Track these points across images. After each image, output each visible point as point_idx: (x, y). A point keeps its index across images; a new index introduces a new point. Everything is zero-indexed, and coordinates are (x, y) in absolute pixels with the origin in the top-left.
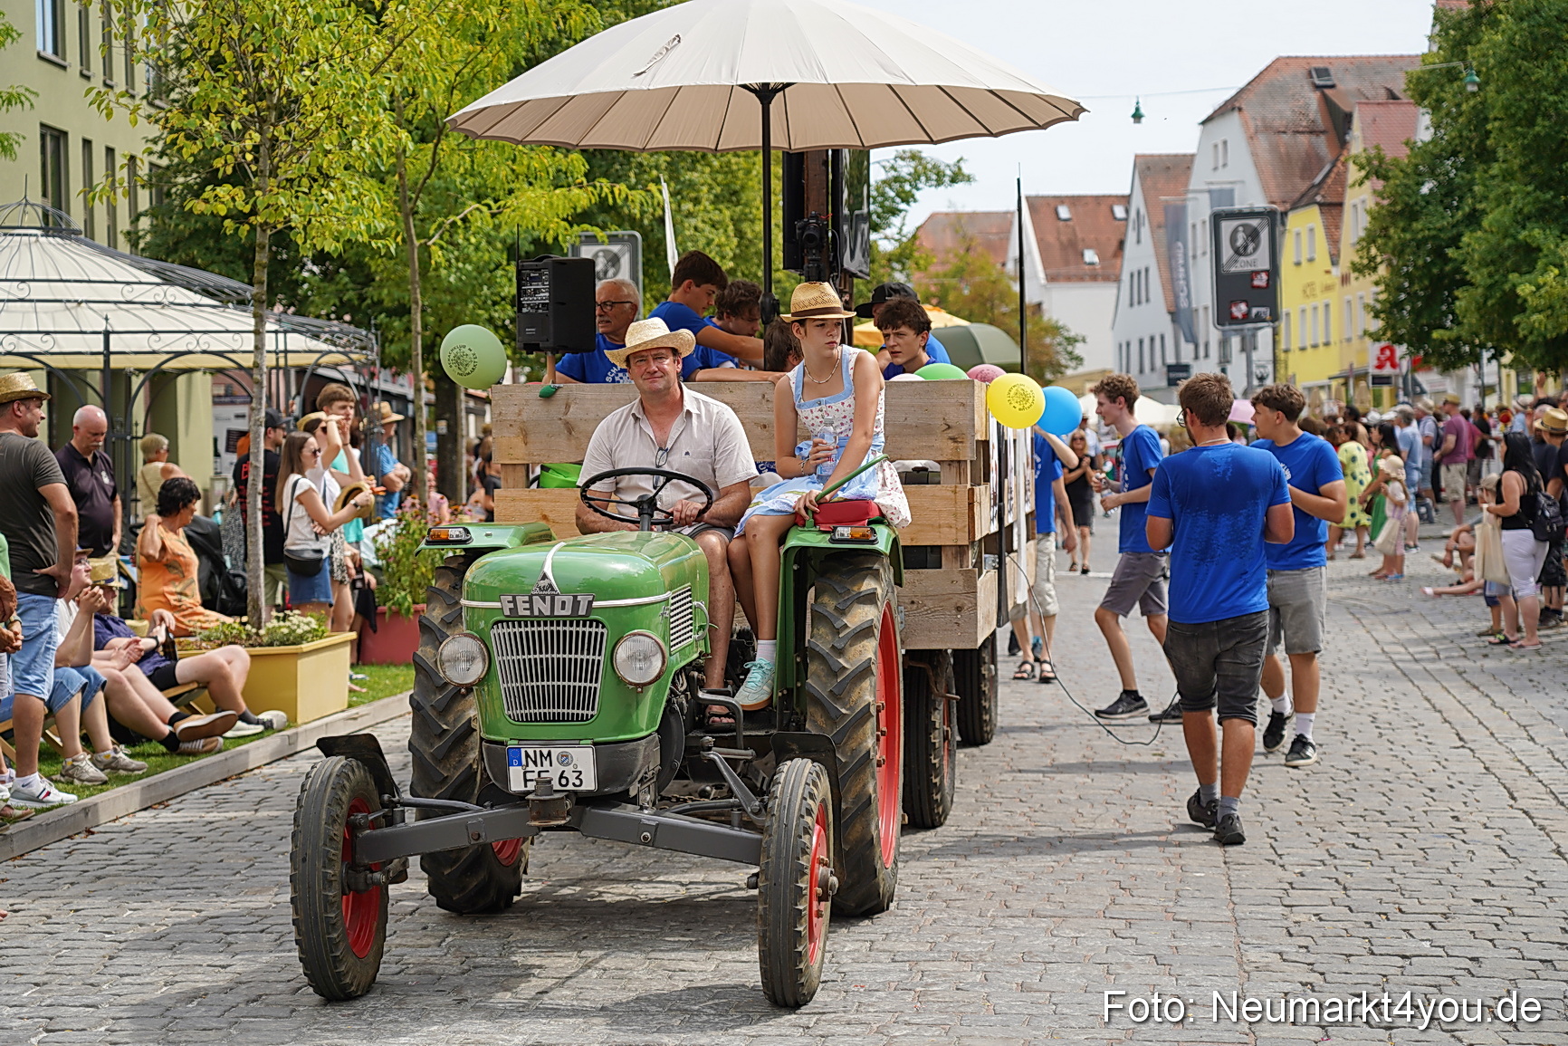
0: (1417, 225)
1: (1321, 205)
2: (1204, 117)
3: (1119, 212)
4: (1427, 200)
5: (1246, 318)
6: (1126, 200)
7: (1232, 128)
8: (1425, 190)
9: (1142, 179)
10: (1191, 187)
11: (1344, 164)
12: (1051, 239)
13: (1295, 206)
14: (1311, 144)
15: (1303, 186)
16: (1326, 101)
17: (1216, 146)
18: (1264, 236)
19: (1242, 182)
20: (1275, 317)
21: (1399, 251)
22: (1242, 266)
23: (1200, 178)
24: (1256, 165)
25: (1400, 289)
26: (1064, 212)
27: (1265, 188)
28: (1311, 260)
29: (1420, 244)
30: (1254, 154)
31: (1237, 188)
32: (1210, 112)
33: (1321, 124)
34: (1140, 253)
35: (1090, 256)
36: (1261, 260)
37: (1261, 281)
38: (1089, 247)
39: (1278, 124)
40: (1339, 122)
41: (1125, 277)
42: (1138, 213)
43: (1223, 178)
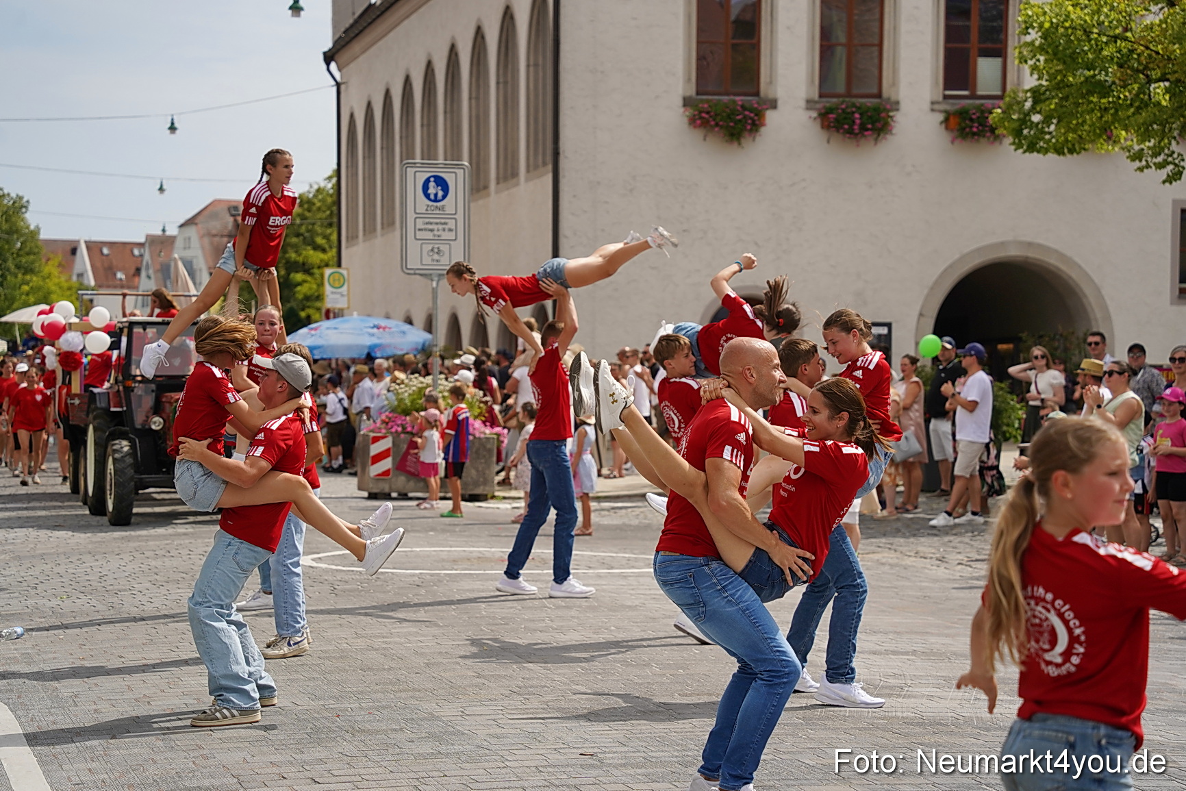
2: (179, 224)
7: (192, 232)
12: (98, 264)
17: (185, 239)
19: (196, 257)
26: (105, 251)
27: (207, 262)
31: (195, 261)
32: (182, 221)
35: (120, 275)
38: (120, 270)
39: (214, 232)
42: (147, 263)
43: (188, 254)
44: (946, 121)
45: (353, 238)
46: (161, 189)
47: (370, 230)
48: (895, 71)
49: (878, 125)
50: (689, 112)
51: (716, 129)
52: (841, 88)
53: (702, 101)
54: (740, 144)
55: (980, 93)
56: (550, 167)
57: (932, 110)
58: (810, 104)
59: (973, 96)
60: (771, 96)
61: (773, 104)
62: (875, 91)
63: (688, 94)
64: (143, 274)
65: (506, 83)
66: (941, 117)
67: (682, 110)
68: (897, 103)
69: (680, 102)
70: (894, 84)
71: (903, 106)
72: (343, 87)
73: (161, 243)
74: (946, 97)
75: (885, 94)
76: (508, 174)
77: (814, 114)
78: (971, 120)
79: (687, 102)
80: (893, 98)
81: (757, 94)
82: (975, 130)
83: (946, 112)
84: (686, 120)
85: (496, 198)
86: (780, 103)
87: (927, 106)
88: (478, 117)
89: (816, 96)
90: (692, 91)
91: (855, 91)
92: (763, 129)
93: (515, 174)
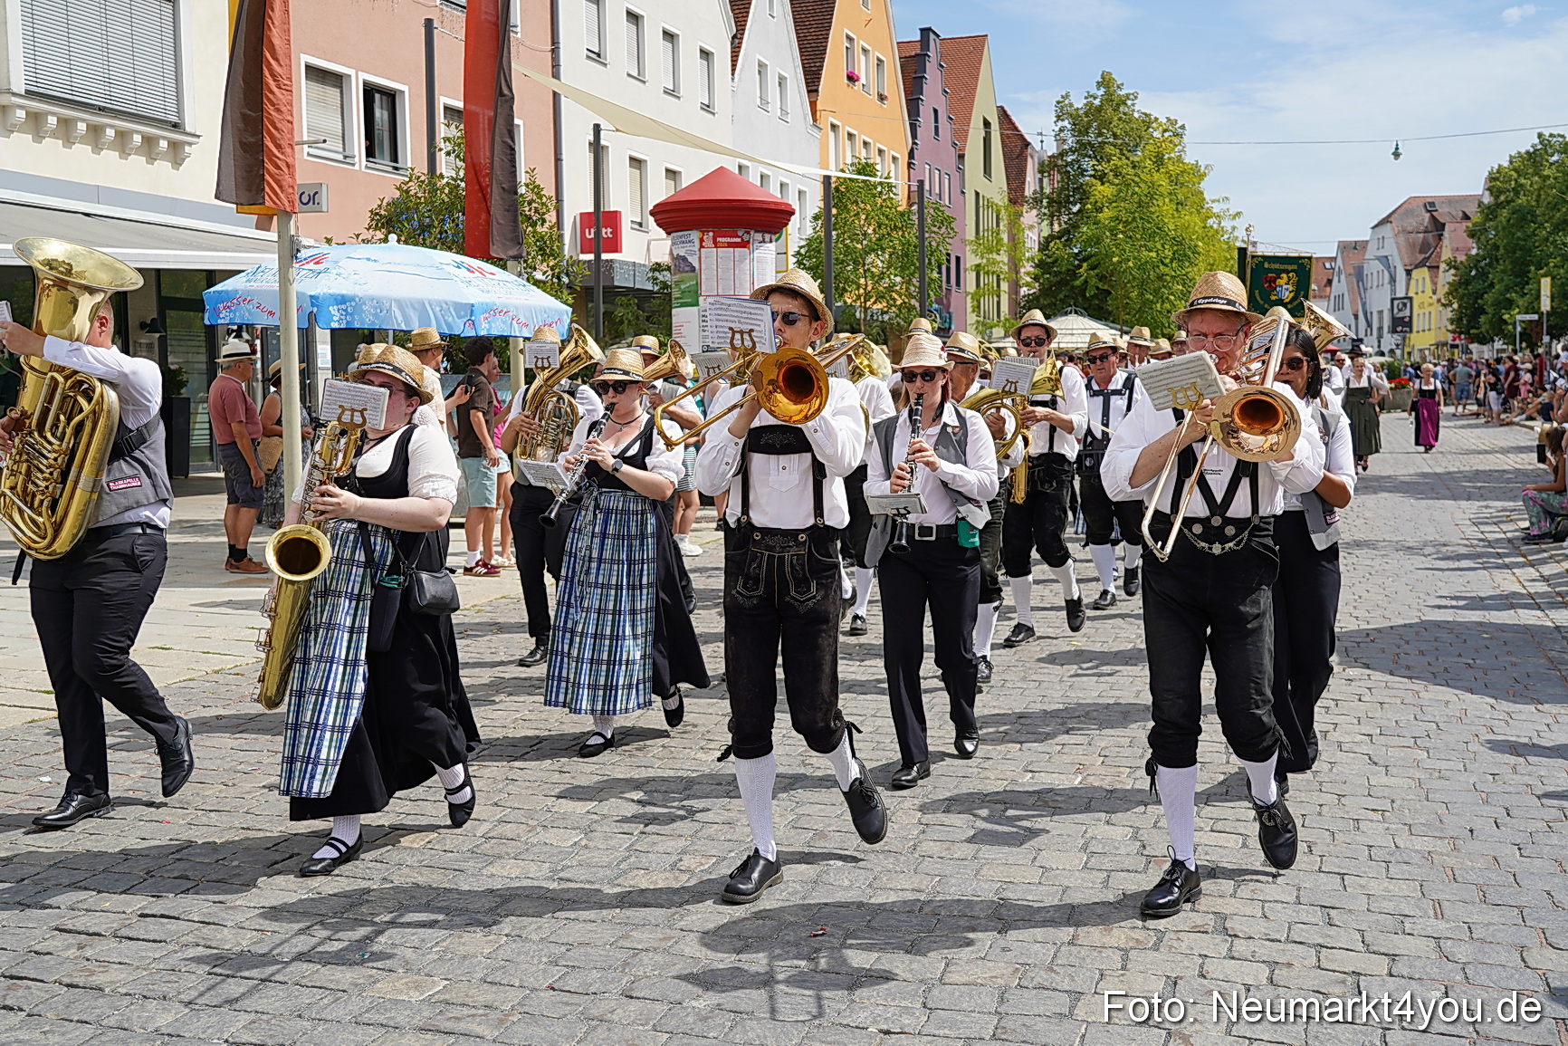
0: (1470, 287)
1: (1429, 267)
3: (1328, 265)
4: (1474, 277)
5: (1402, 331)
6: (1334, 259)
8: (1473, 273)
9: (1342, 253)
10: (1367, 257)
11: (1441, 248)
13: (1417, 267)
14: (1424, 237)
15: (1421, 257)
16: (1433, 217)
18: (1408, 305)
20: (1411, 331)
21: (1461, 299)
22: (1401, 315)
23: (1371, 252)
24: (1399, 251)
25: (1462, 312)
28: (1423, 292)
29: (1470, 294)
30: (1397, 243)
33: (1430, 229)
34: (1340, 286)
36: (1407, 313)
37: (1407, 320)
40: (1438, 227)
41: (1332, 298)
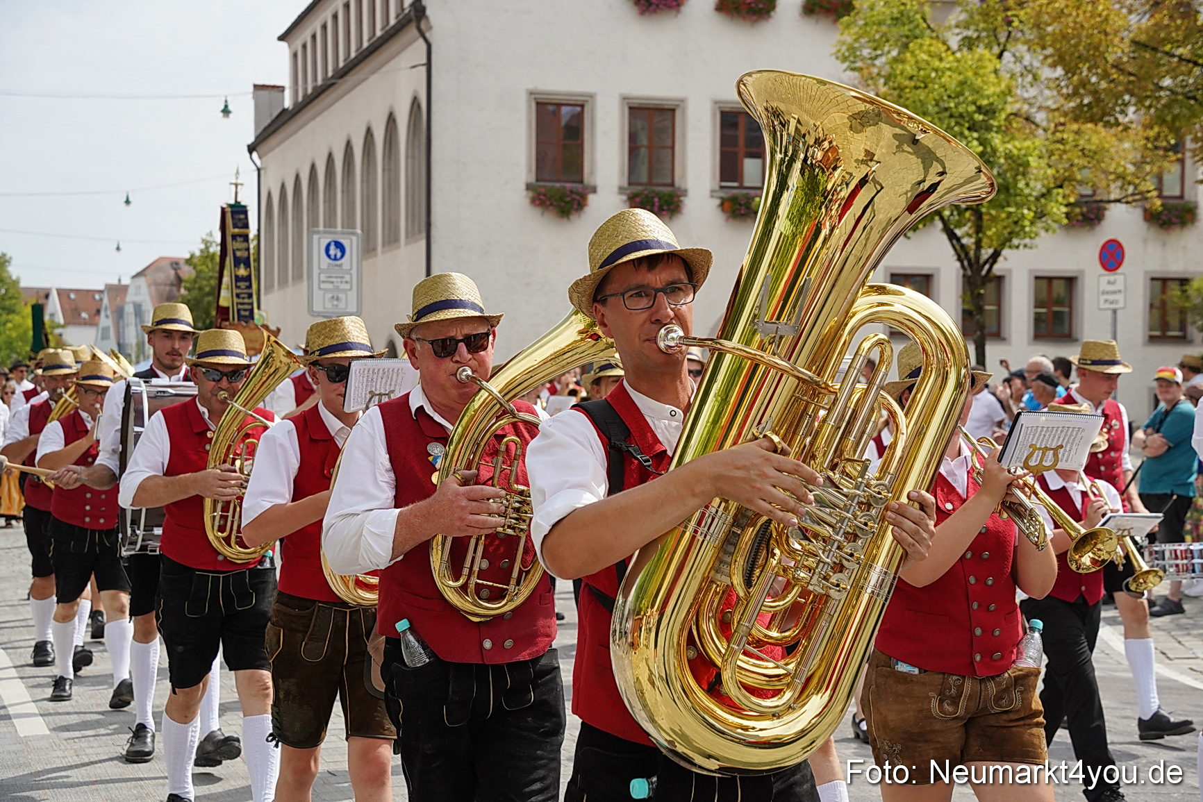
44: (722, 205)
45: (270, 288)
46: (118, 249)
47: (283, 282)
48: (684, 167)
49: (672, 207)
50: (531, 194)
51: (551, 208)
52: (644, 179)
53: (540, 186)
54: (568, 218)
55: (746, 184)
56: (424, 235)
57: (712, 197)
58: (621, 190)
59: (741, 187)
60: (592, 183)
61: (594, 190)
62: (669, 181)
63: (529, 181)
64: (103, 314)
65: (390, 170)
66: (718, 202)
67: (524, 193)
68: (686, 191)
69: (523, 187)
70: (684, 176)
71: (691, 193)
72: (262, 172)
73: (118, 290)
74: (722, 187)
75: (677, 183)
76: (392, 239)
77: (625, 198)
78: (740, 205)
79: (529, 187)
80: (683, 187)
81: (581, 181)
82: (742, 212)
83: (722, 198)
84: (527, 201)
85: (382, 257)
86: (599, 189)
87: (707, 193)
88: (368, 196)
89: (625, 184)
90: (532, 179)
91: (654, 181)
92: (586, 209)
93: (397, 240)
